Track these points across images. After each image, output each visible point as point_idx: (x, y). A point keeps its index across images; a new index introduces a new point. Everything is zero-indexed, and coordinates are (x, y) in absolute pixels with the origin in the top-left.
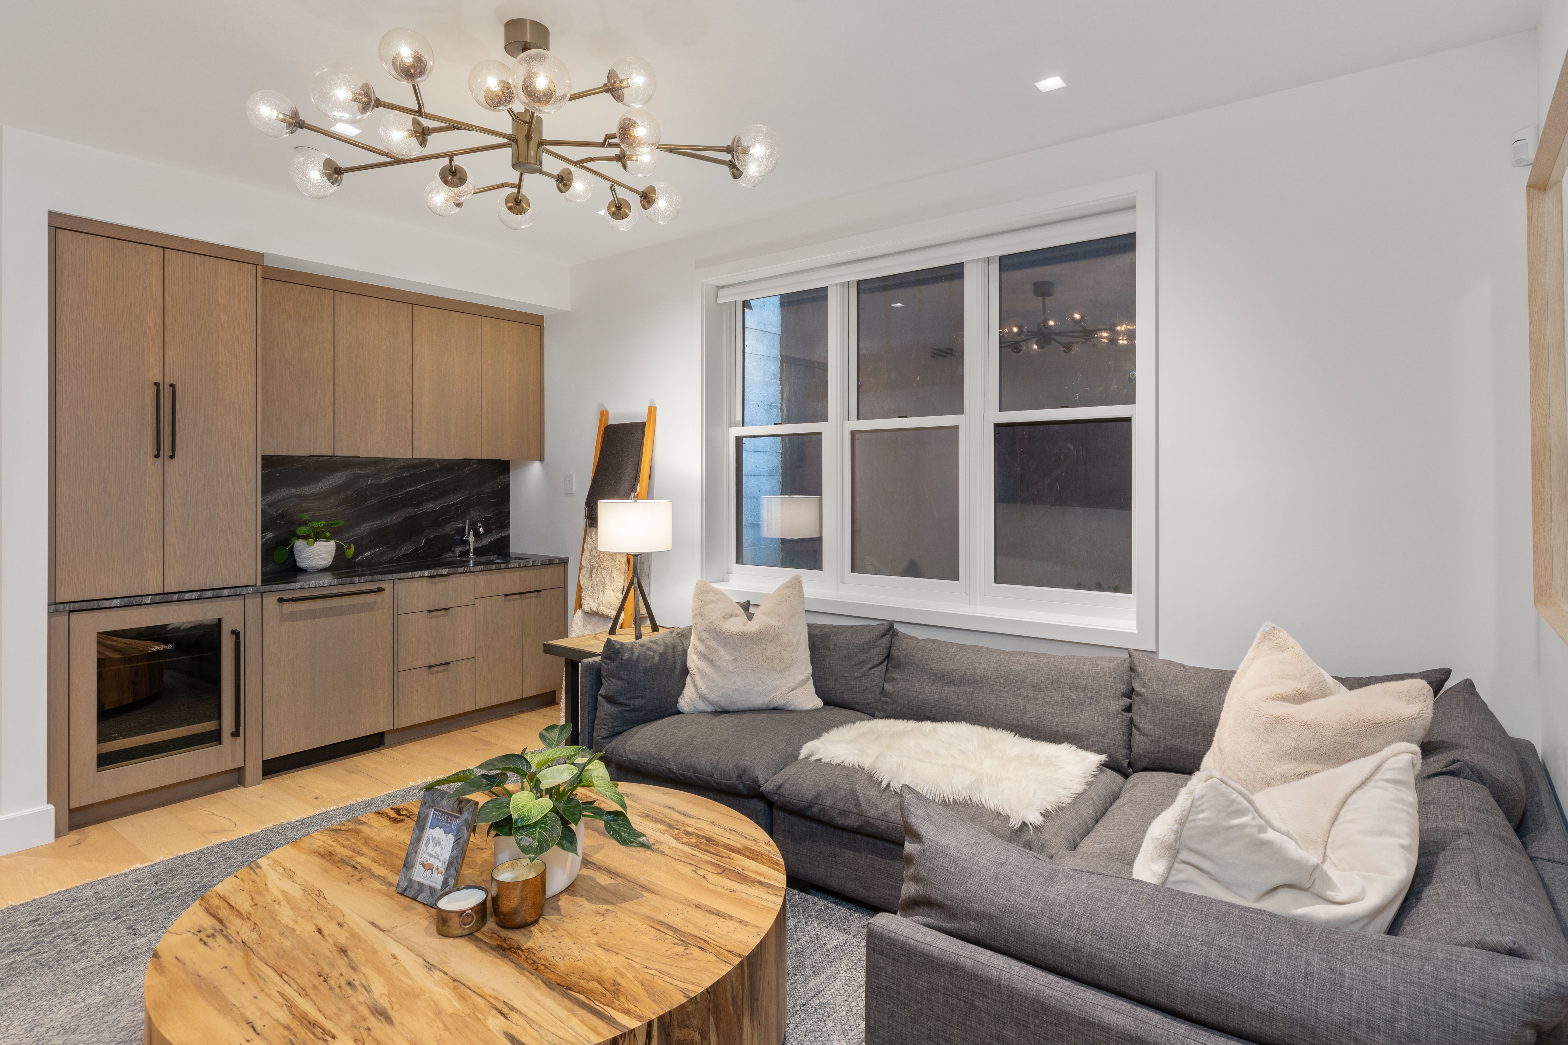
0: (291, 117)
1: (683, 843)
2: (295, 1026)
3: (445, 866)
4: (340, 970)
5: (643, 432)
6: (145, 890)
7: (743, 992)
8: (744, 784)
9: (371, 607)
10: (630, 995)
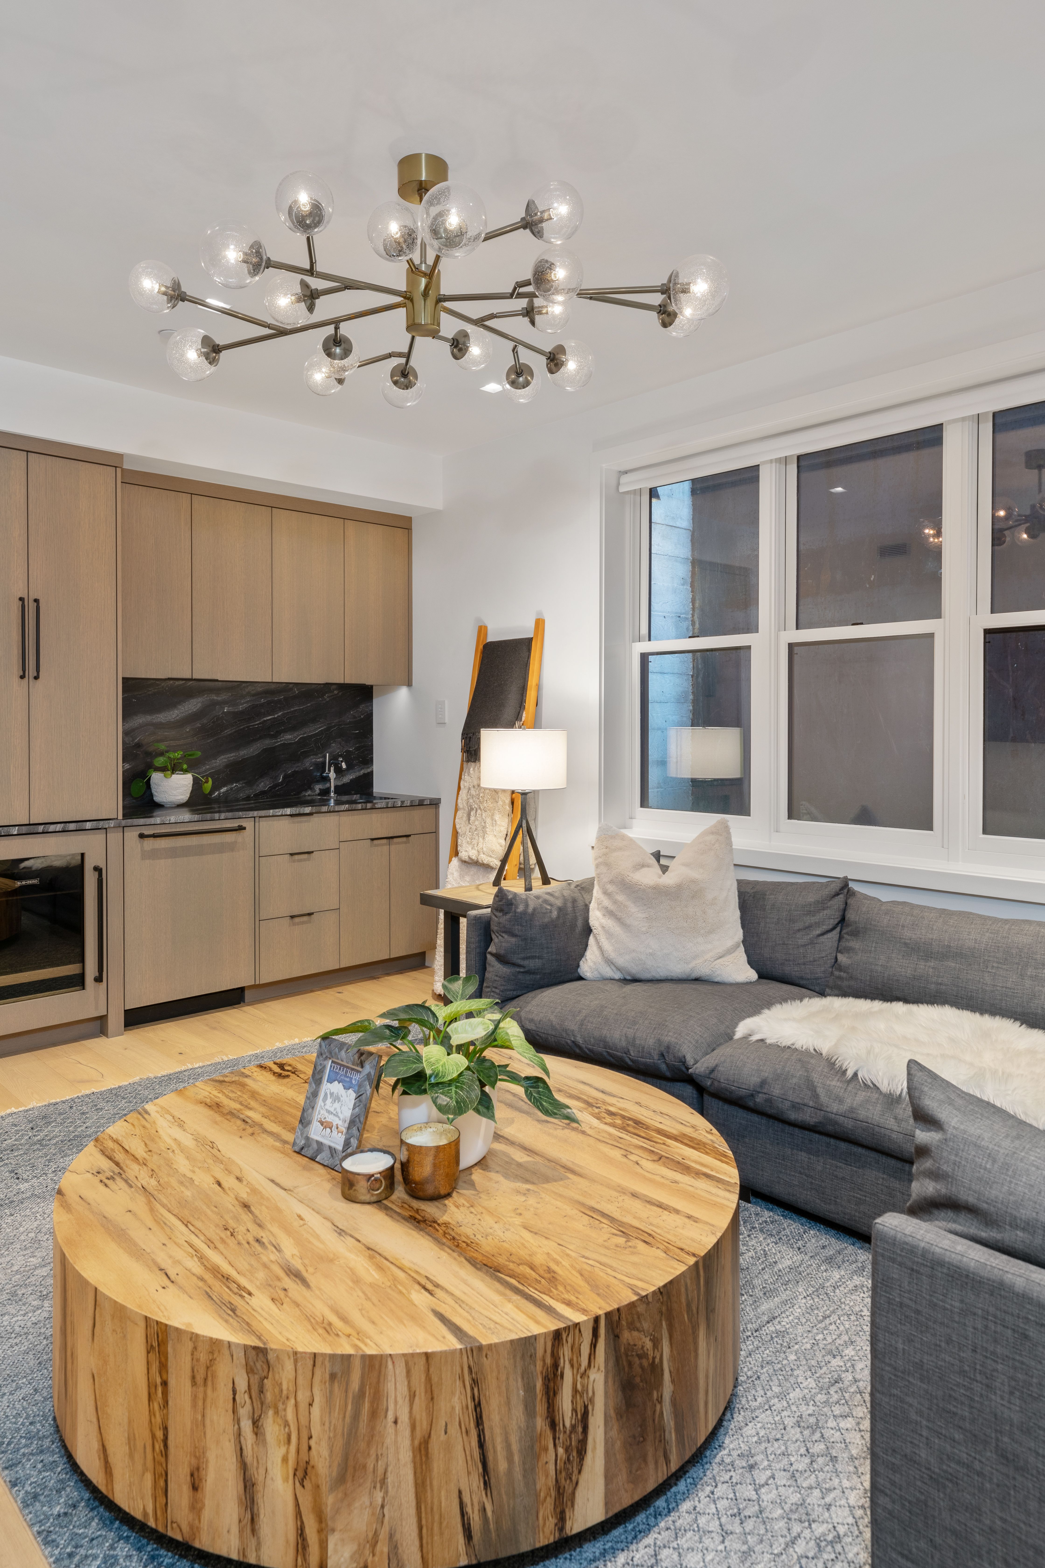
0: (174, 290)
1: (606, 1124)
2: (208, 1276)
3: (346, 1125)
4: (245, 1225)
5: (529, 650)
6: (22, 1135)
7: (698, 1299)
8: (667, 1065)
9: (232, 847)
10: (569, 1285)
